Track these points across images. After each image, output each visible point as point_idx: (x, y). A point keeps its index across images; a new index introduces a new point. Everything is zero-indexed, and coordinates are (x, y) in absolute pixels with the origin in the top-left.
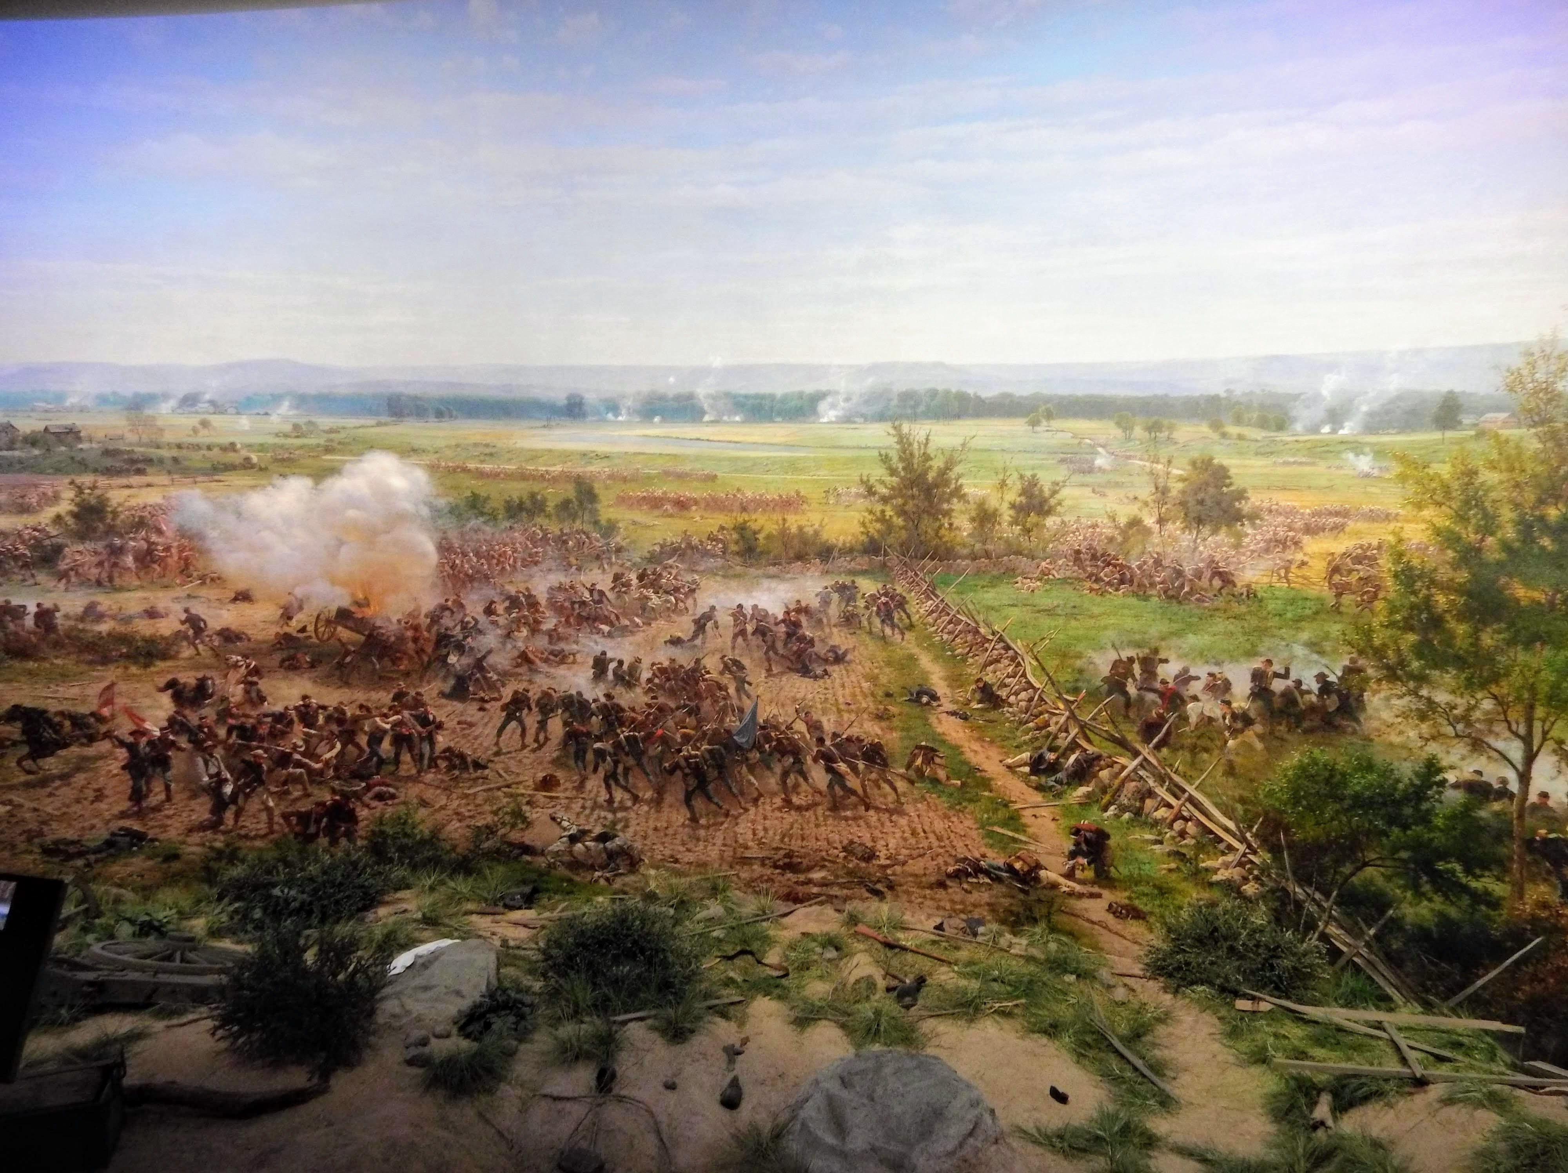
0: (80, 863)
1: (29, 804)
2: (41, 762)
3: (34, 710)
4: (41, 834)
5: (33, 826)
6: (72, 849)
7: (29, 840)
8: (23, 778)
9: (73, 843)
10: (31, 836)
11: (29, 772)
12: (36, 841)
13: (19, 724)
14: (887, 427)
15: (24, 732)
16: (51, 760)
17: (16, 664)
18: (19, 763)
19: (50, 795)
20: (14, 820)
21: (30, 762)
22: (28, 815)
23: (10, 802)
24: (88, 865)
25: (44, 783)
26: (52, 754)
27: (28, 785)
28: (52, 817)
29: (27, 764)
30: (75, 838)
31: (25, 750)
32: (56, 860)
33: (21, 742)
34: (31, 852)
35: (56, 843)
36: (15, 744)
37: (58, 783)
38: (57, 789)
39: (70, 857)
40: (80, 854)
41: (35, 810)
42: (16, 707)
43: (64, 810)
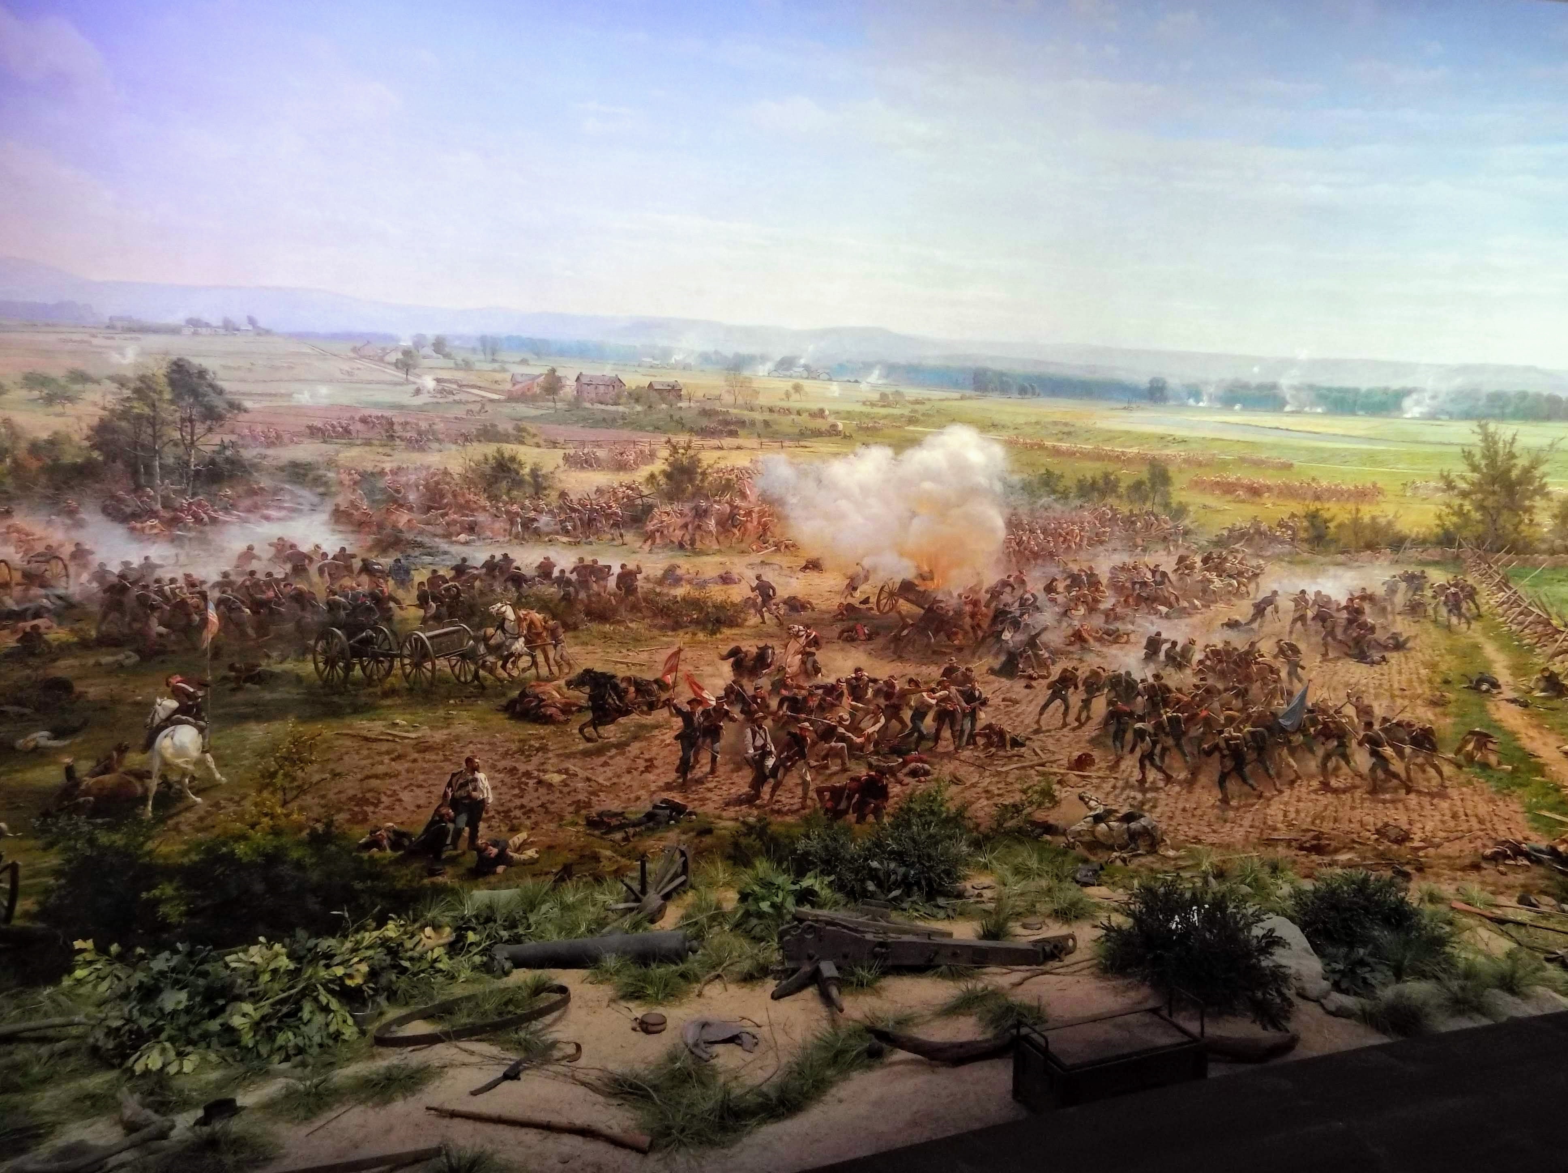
0: (618, 836)
1: (582, 774)
2: (601, 729)
3: (603, 674)
4: (588, 805)
5: (582, 797)
6: (614, 822)
7: (577, 812)
8: (583, 746)
9: (616, 815)
10: (579, 806)
11: (589, 740)
12: (583, 812)
13: (587, 689)
14: (1473, 425)
15: (591, 698)
16: (611, 727)
17: (595, 627)
18: (581, 731)
19: (605, 764)
20: (566, 790)
21: (591, 729)
22: (580, 785)
23: (566, 771)
24: (626, 839)
25: (599, 752)
26: (613, 721)
27: (586, 754)
28: (602, 788)
29: (589, 731)
30: (619, 810)
31: (588, 716)
32: (597, 832)
33: (587, 708)
34: (577, 824)
35: (600, 815)
36: (581, 709)
37: (614, 751)
38: (611, 758)
39: (611, 829)
40: (621, 827)
41: (588, 779)
42: (588, 671)
43: (615, 780)
